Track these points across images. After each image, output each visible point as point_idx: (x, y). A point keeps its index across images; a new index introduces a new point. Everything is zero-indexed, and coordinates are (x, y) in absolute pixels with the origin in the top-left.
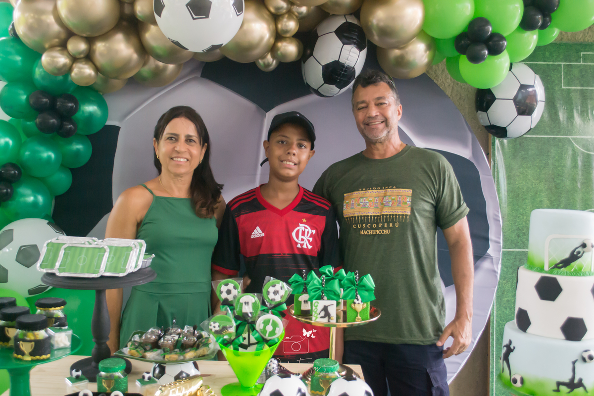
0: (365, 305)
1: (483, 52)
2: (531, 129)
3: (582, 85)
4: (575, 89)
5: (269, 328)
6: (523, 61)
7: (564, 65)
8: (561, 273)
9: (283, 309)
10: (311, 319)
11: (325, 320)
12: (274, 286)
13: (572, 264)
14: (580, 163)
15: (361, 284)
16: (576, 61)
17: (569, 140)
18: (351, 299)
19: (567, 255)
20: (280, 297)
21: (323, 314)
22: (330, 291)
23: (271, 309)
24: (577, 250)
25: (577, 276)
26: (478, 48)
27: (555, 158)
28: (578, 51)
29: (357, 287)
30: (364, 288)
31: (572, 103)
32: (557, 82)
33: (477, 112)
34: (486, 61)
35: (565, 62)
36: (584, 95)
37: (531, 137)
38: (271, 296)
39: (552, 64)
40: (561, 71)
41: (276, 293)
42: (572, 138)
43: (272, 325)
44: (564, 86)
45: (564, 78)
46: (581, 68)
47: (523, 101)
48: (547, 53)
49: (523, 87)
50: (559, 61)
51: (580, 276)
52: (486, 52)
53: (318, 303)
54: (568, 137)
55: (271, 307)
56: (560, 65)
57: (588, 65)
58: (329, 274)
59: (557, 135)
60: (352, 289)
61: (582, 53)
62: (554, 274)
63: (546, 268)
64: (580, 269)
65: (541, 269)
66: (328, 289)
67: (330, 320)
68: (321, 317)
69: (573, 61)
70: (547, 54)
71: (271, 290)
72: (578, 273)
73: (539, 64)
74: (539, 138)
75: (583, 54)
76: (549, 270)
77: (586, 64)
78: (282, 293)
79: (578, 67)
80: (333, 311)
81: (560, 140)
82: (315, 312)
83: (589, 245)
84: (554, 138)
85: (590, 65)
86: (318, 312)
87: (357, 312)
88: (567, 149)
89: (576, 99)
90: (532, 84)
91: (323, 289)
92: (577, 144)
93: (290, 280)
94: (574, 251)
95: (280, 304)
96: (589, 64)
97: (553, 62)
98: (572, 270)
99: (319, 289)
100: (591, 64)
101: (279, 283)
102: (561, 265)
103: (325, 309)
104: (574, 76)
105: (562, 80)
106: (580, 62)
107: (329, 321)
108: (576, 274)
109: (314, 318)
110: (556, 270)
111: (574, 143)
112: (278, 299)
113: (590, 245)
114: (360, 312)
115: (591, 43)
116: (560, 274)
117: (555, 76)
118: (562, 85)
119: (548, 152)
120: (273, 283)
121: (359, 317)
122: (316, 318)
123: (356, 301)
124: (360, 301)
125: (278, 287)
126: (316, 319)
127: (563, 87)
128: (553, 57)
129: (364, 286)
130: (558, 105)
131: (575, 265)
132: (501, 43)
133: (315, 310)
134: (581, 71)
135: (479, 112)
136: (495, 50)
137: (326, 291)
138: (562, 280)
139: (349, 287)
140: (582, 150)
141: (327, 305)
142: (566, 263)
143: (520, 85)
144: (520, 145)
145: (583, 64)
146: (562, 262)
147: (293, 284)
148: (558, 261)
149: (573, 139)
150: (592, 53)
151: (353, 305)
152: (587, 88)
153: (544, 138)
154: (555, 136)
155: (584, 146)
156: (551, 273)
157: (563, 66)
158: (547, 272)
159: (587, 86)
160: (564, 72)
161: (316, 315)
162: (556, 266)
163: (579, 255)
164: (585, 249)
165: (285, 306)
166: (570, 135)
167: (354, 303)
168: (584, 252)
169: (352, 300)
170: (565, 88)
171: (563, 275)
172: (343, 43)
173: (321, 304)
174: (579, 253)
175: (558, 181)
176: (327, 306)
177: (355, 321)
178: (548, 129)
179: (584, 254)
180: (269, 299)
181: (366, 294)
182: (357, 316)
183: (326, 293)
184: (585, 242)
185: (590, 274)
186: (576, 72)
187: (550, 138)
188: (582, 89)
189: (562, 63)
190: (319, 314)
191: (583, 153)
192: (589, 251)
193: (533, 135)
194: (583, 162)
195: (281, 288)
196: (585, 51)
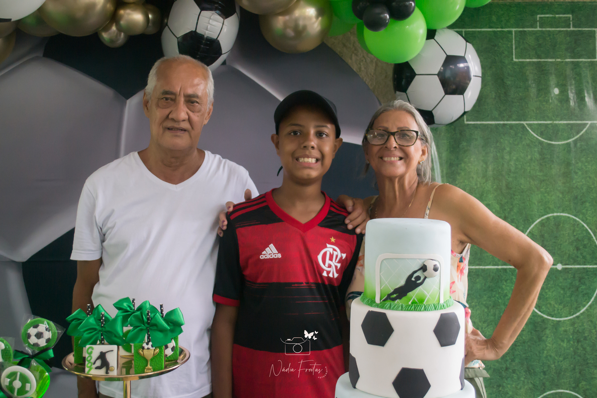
0: (158, 350)
1: (382, 16)
2: (465, 113)
3: (539, 57)
4: (530, 62)
5: (17, 384)
6: (451, 27)
7: (515, 31)
8: (394, 307)
9: (49, 355)
10: (83, 370)
11: (102, 372)
12: (36, 326)
13: (410, 294)
14: (537, 156)
15: (153, 321)
16: (532, 27)
17: (523, 126)
18: (139, 342)
19: (402, 282)
20: (45, 341)
21: (99, 363)
22: (109, 332)
23: (34, 356)
24: (415, 275)
25: (416, 311)
26: (378, 10)
27: (505, 149)
28: (534, 14)
29: (148, 326)
30: (155, 328)
31: (527, 80)
32: (506, 53)
33: (395, 92)
34: (389, 27)
35: (517, 28)
36: (542, 70)
37: (474, 124)
38: (33, 340)
39: (500, 31)
40: (512, 39)
41: (39, 335)
42: (527, 124)
43: (20, 380)
44: (516, 58)
45: (516, 49)
46: (538, 35)
47: (452, 79)
48: (493, 16)
49: (451, 60)
50: (509, 27)
51: (420, 310)
52: (388, 17)
53: (92, 349)
54: (522, 122)
55: (34, 354)
56: (510, 32)
57: (546, 31)
58: (128, 309)
59: (507, 121)
60: (142, 330)
61: (538, 16)
62: (385, 308)
63: (378, 300)
64: (421, 301)
65: (372, 302)
66: (108, 329)
67: (109, 372)
68: (97, 368)
69: (528, 27)
70: (494, 18)
71: (33, 331)
72: (417, 306)
73: (484, 31)
74: (485, 125)
75: (540, 17)
76: (381, 303)
77: (544, 29)
78: (48, 335)
79: (534, 34)
80: (112, 359)
81: (511, 126)
82: (89, 361)
83: (430, 267)
84: (504, 125)
85: (549, 31)
86: (93, 361)
87: (147, 361)
88: (521, 138)
89: (531, 74)
90: (463, 55)
91: (101, 329)
92: (533, 131)
93: (69, 318)
94: (411, 276)
95: (45, 350)
96: (548, 29)
97: (502, 28)
98: (410, 303)
99: (95, 329)
100: (550, 29)
101: (43, 323)
102: (395, 295)
103: (102, 356)
104: (529, 45)
105: (514, 51)
106: (536, 27)
107: (107, 373)
108: (415, 308)
109: (87, 369)
110: (388, 303)
111: (530, 130)
112: (42, 343)
113: (432, 268)
114: (152, 360)
115: (551, 3)
116: (393, 309)
117: (504, 46)
118: (514, 57)
119: (497, 142)
120: (35, 321)
121: (149, 366)
122: (90, 368)
123: (145, 345)
124: (150, 346)
125: (42, 328)
126: (89, 370)
127: (515, 60)
128: (502, 21)
129: (155, 325)
130: (509, 83)
131: (414, 295)
132: (407, 3)
133: (89, 359)
134: (537, 39)
135: (398, 93)
136: (401, 13)
137: (106, 332)
138: (394, 316)
139: (139, 326)
140: (540, 138)
141: (104, 351)
142: (401, 292)
143: (445, 56)
144: (461, 134)
145: (541, 29)
146: (396, 291)
147: (73, 322)
148: (392, 291)
149: (529, 125)
150: (551, 16)
151: (140, 351)
152: (546, 60)
153: (491, 125)
154: (506, 122)
155: (541, 134)
156: (382, 307)
157: (515, 33)
158: (377, 306)
159: (546, 58)
160: (515, 41)
161: (89, 365)
162: (389, 297)
163: (418, 282)
164: (426, 273)
165: (51, 353)
166: (524, 121)
167: (143, 348)
168: (425, 278)
169: (140, 344)
170: (517, 60)
171: (397, 310)
172: (200, 9)
173: (97, 349)
174: (418, 278)
175: (510, 179)
176: (105, 353)
177: (144, 373)
178: (496, 114)
179: (427, 280)
180: (29, 344)
181: (160, 335)
182: (147, 366)
183: (105, 335)
184: (425, 263)
185: (435, 309)
186: (531, 40)
187: (499, 124)
188: (540, 61)
189: (513, 30)
190: (94, 363)
191: (541, 143)
192: (432, 276)
193: (477, 121)
194: (541, 153)
195: (47, 330)
196: (542, 14)
